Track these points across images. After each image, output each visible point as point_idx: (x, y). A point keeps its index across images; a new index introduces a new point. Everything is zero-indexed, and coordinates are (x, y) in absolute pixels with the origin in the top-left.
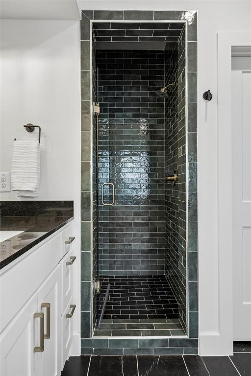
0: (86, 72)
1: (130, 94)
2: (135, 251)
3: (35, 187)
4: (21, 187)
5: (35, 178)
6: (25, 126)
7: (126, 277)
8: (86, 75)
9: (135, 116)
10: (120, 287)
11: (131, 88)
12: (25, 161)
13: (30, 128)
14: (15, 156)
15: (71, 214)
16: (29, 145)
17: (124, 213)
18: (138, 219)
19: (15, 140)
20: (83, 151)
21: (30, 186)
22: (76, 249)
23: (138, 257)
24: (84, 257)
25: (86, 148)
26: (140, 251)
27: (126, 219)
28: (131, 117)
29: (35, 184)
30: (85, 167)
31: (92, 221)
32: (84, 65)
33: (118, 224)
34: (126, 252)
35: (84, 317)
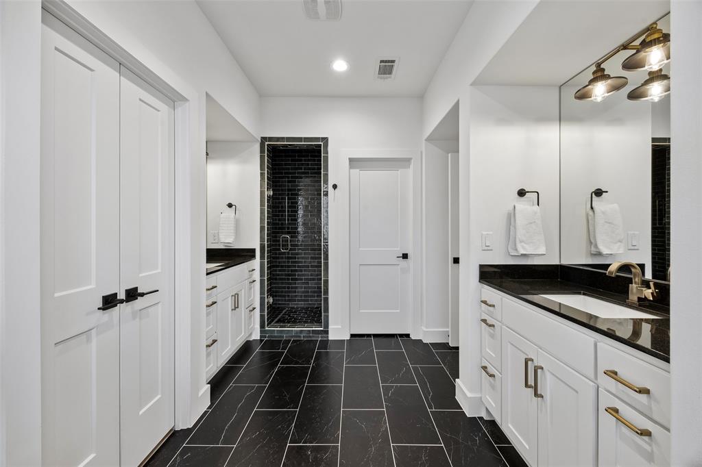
3: (233, 240)
4: (225, 241)
5: (233, 236)
6: (227, 204)
13: (230, 205)
15: (253, 256)
16: (229, 215)
17: (303, 258)
19: (222, 213)
21: (230, 240)
22: (257, 275)
24: (262, 282)
27: (305, 262)
30: (262, 228)
31: (266, 260)
32: (262, 168)
33: (298, 267)
34: (305, 288)
35: (262, 317)
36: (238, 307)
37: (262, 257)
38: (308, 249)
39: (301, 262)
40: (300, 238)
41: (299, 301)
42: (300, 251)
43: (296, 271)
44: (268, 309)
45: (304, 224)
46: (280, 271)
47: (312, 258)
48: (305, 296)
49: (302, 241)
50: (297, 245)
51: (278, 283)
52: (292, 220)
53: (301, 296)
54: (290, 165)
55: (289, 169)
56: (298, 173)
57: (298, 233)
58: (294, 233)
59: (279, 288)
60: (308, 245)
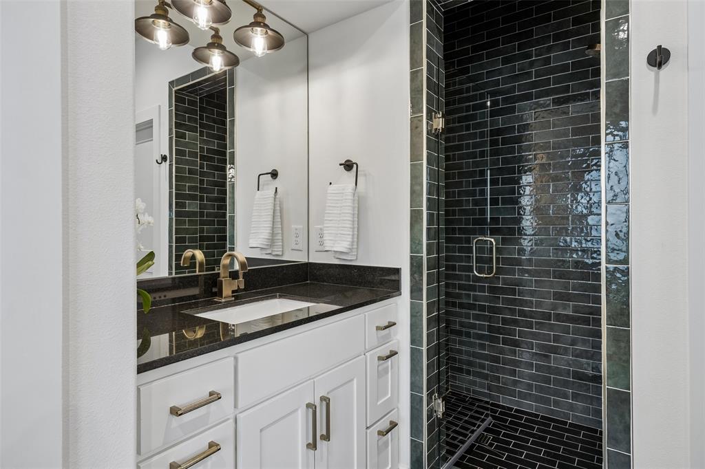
0: (417, 71)
1: (548, 61)
2: (558, 371)
3: (348, 247)
4: (332, 247)
5: (349, 235)
6: (341, 165)
7: (537, 416)
8: (417, 76)
9: (557, 102)
10: (516, 430)
11: (549, 49)
12: (339, 212)
13: (348, 166)
14: (329, 206)
16: (343, 190)
17: (532, 293)
18: (565, 307)
19: (331, 183)
20: (413, 192)
21: (342, 246)
23: (566, 384)
25: (417, 188)
26: (569, 374)
27: (539, 304)
28: (549, 105)
29: (348, 243)
30: (415, 217)
31: (425, 302)
32: (414, 61)
33: (522, 313)
34: (539, 368)
35: (415, 447)
36: (327, 437)
37: (415, 291)
38: (547, 273)
39: (530, 304)
40: (526, 243)
41: (521, 395)
42: (526, 277)
43: (515, 322)
44: (429, 432)
45: (538, 211)
46: (477, 317)
47: (558, 296)
48: (539, 389)
49: (532, 253)
50: (518, 262)
51: (472, 345)
52: (505, 201)
53: (530, 387)
54: (500, 72)
55: (497, 83)
56: (521, 88)
57: (521, 231)
58: (509, 230)
59: (475, 355)
60: (548, 263)
